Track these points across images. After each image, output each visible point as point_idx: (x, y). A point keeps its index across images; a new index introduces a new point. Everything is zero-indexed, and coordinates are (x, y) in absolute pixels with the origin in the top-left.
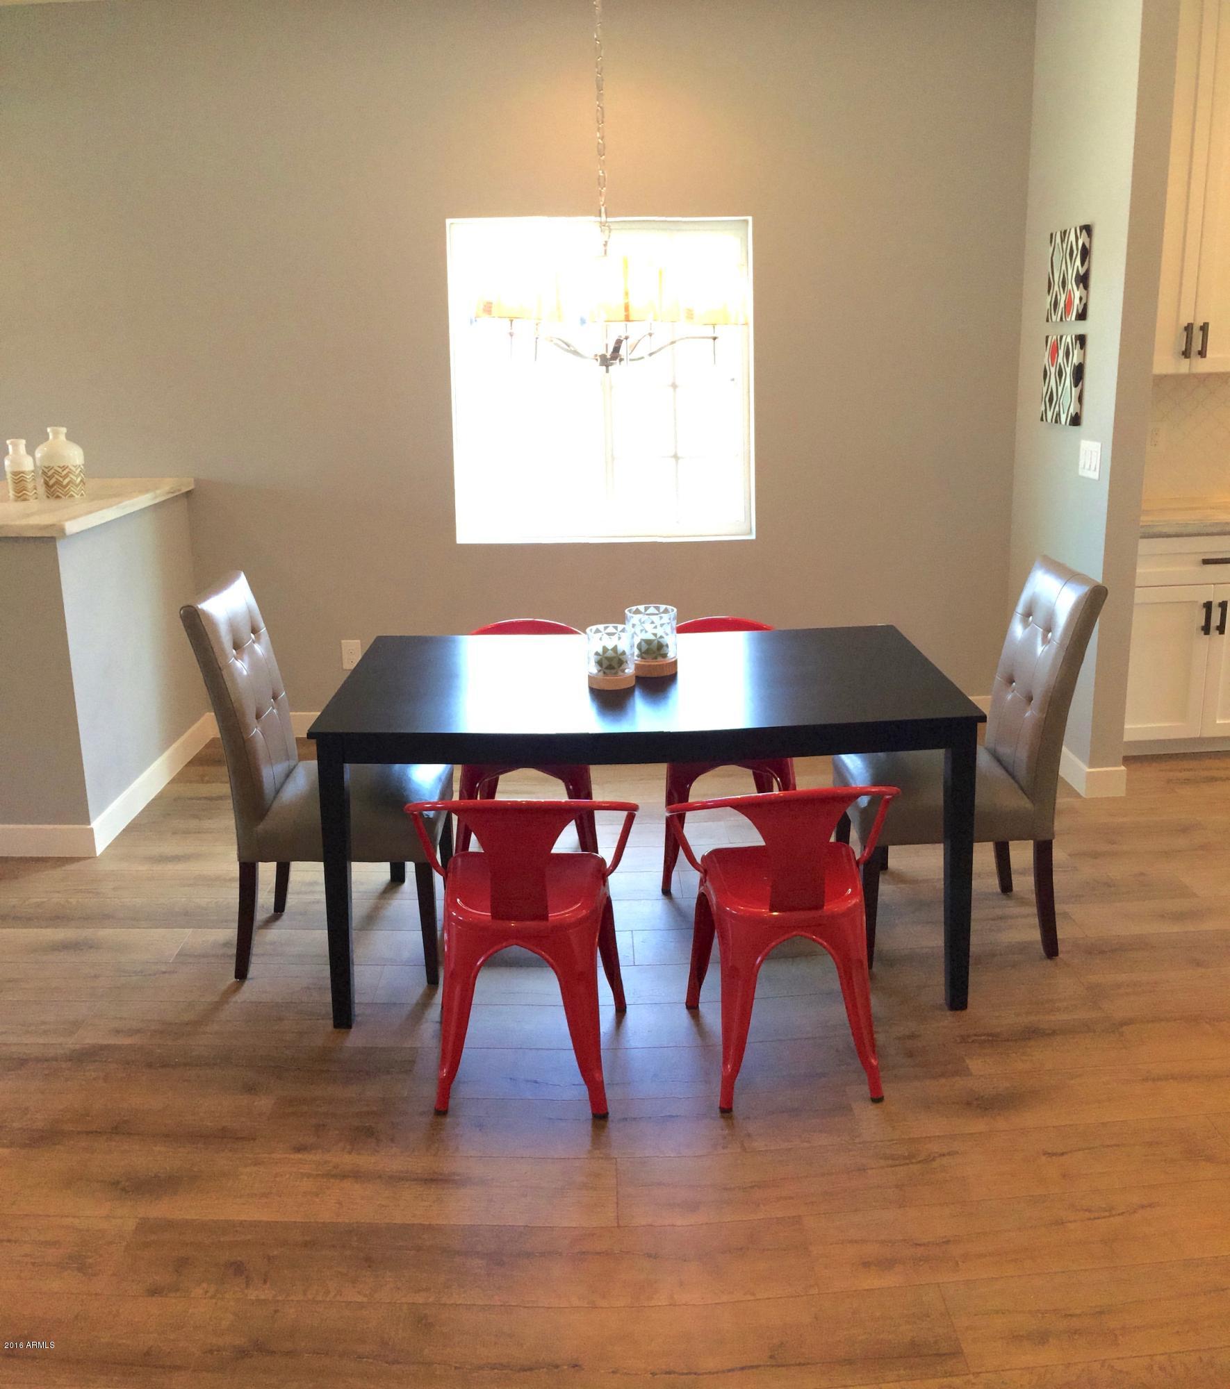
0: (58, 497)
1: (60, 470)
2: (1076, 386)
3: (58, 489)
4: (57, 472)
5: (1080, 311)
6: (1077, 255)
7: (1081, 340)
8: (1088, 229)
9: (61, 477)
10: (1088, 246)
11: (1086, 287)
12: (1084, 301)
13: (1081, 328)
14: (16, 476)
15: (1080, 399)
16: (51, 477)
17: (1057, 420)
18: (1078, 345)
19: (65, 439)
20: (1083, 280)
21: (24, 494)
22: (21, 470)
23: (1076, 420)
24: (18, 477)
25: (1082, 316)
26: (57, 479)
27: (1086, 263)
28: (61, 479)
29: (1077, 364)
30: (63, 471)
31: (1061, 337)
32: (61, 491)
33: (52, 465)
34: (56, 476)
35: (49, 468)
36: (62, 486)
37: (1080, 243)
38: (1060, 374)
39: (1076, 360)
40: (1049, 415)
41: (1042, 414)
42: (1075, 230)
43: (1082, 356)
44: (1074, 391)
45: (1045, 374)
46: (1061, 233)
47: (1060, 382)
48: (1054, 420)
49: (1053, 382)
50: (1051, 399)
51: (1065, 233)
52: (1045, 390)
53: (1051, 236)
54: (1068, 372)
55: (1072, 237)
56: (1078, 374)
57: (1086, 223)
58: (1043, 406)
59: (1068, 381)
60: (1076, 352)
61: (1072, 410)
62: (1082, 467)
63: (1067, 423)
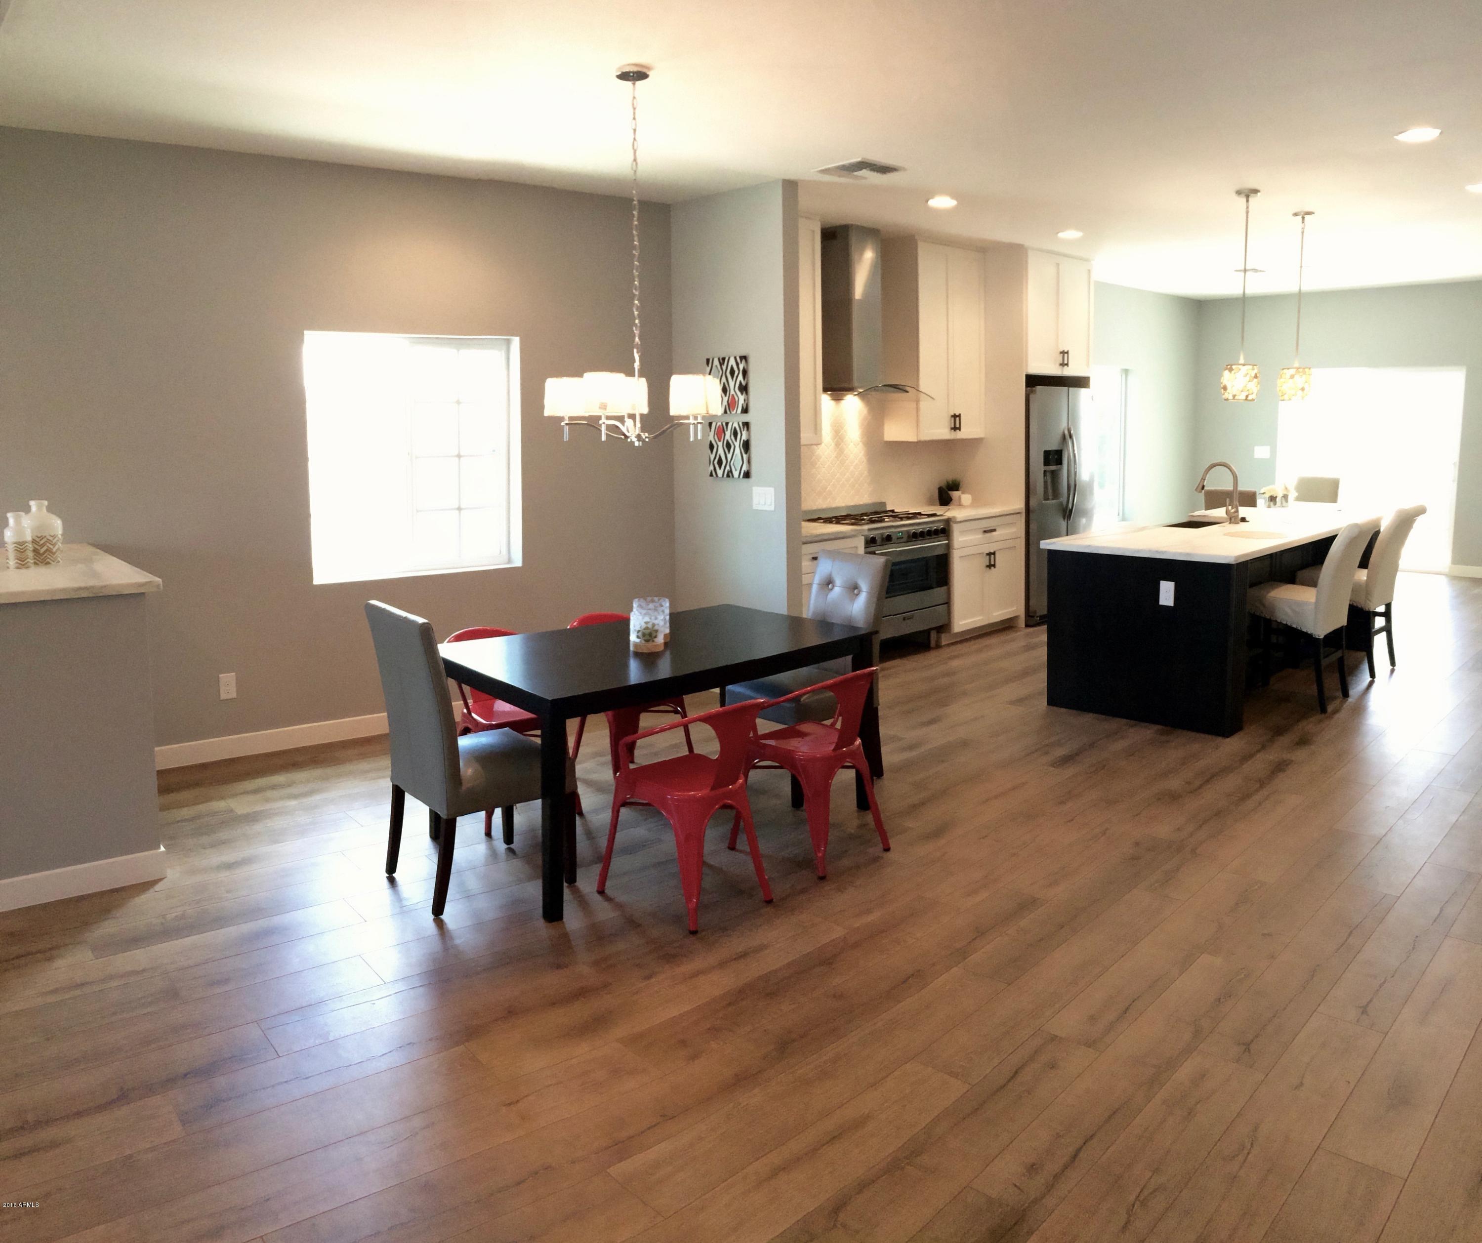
0: (48, 563)
1: (51, 538)
2: (746, 453)
3: (49, 556)
4: (48, 541)
5: (745, 407)
6: (738, 374)
7: (746, 425)
8: (744, 358)
9: (52, 545)
10: (745, 367)
11: (747, 393)
12: (746, 402)
13: (745, 418)
14: (21, 546)
15: (749, 462)
16: (42, 546)
17: (730, 474)
18: (745, 428)
19: (45, 511)
20: (744, 389)
21: (28, 562)
22: (24, 540)
23: (747, 475)
24: (23, 547)
25: (745, 410)
26: (48, 546)
27: (746, 379)
28: (51, 547)
29: (745, 440)
30: (40, 540)
31: (727, 424)
32: (52, 558)
33: (44, 535)
34: (48, 544)
35: (41, 538)
36: (52, 553)
37: (741, 367)
38: (728, 446)
39: (744, 438)
40: (720, 472)
41: (711, 473)
42: (735, 358)
43: (749, 435)
44: (745, 456)
45: (711, 447)
46: (719, 359)
47: (729, 451)
48: (725, 476)
49: (721, 451)
50: (720, 462)
51: (724, 359)
52: (712, 457)
53: (708, 360)
54: (737, 444)
55: (732, 362)
56: (746, 446)
57: (743, 354)
58: (712, 468)
59: (737, 451)
60: (744, 433)
61: (745, 468)
62: (756, 502)
63: (740, 476)
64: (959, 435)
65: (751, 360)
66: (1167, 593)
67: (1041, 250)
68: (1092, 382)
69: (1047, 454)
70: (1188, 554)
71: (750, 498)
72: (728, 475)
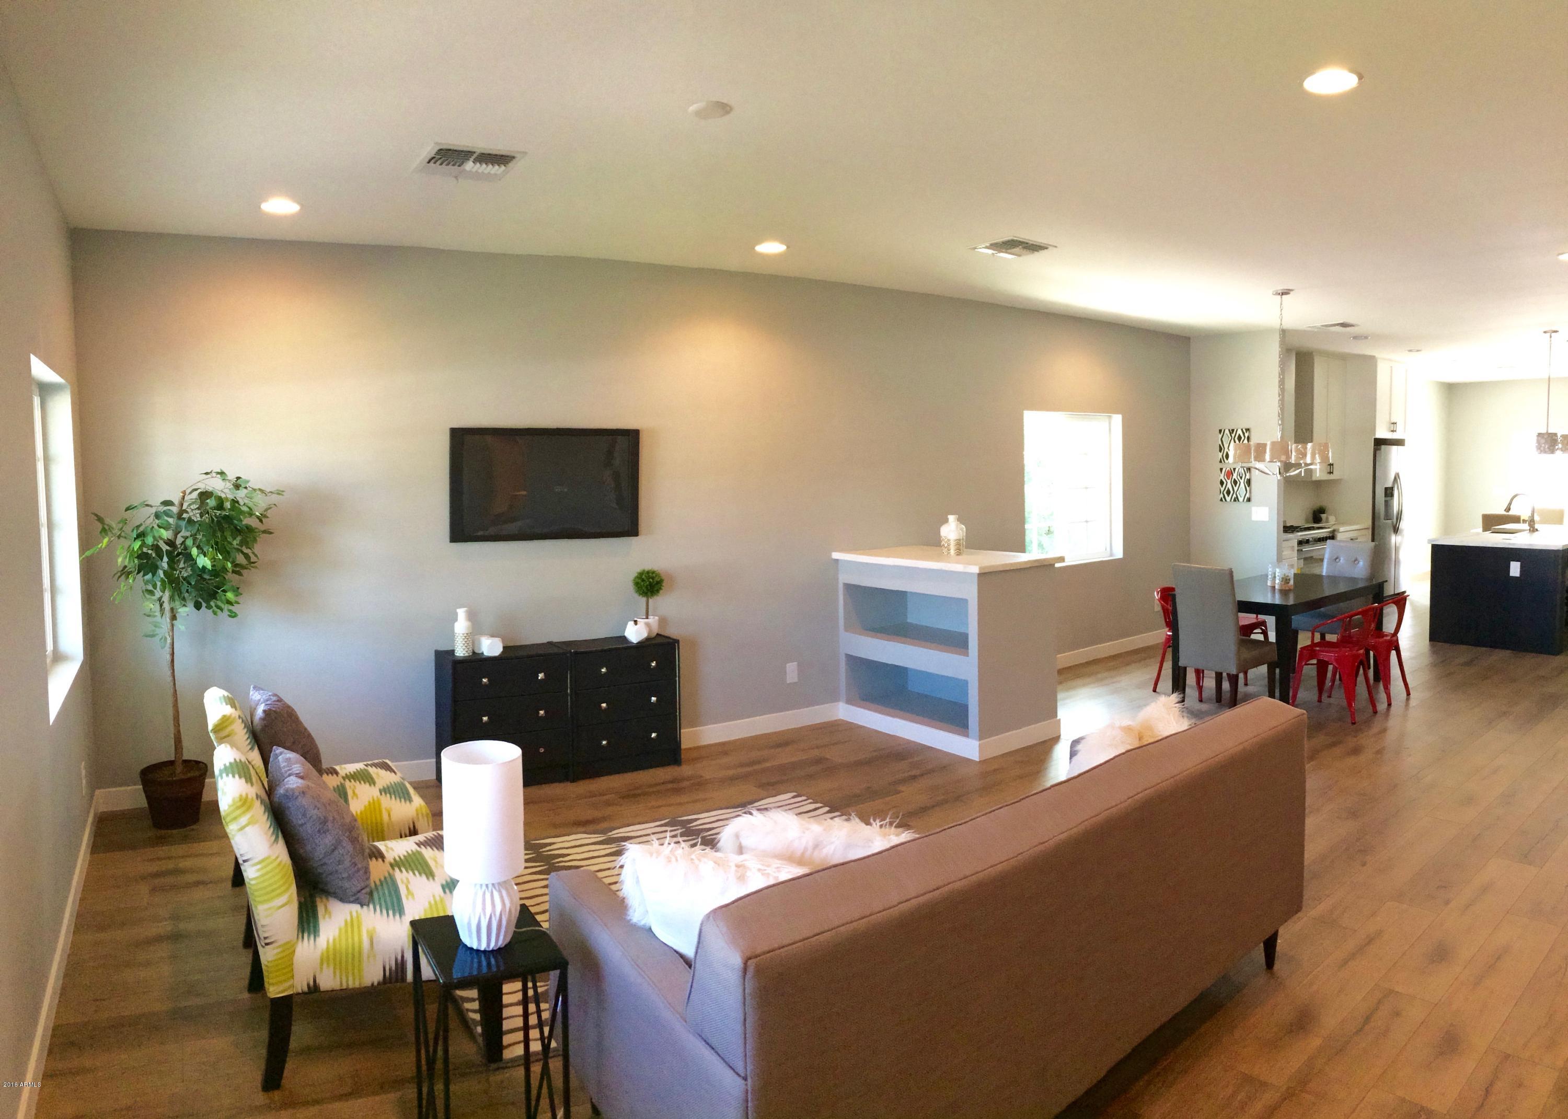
6: (1244, 439)
8: (1248, 430)
10: (1249, 435)
13: (1248, 465)
15: (1250, 492)
17: (1236, 499)
18: (1248, 472)
23: (1249, 500)
29: (1248, 479)
31: (1234, 469)
37: (1246, 435)
38: (1235, 482)
39: (1248, 477)
40: (1228, 499)
41: (1221, 499)
42: (1242, 430)
43: (1250, 475)
44: (1248, 488)
45: (1222, 483)
46: (1229, 430)
47: (1236, 486)
48: (1232, 500)
49: (1229, 486)
50: (1228, 492)
51: (1233, 430)
52: (1222, 489)
53: (1220, 431)
54: (1242, 481)
55: (1240, 432)
56: (1249, 482)
57: (1247, 427)
58: (1222, 496)
59: (1242, 485)
60: (1248, 475)
61: (1248, 495)
62: (1255, 517)
63: (1243, 501)
64: (1331, 477)
65: (1252, 431)
66: (1515, 569)
67: (1385, 359)
68: (1406, 443)
69: (1386, 489)
70: (1531, 545)
71: (1250, 514)
72: (1235, 500)
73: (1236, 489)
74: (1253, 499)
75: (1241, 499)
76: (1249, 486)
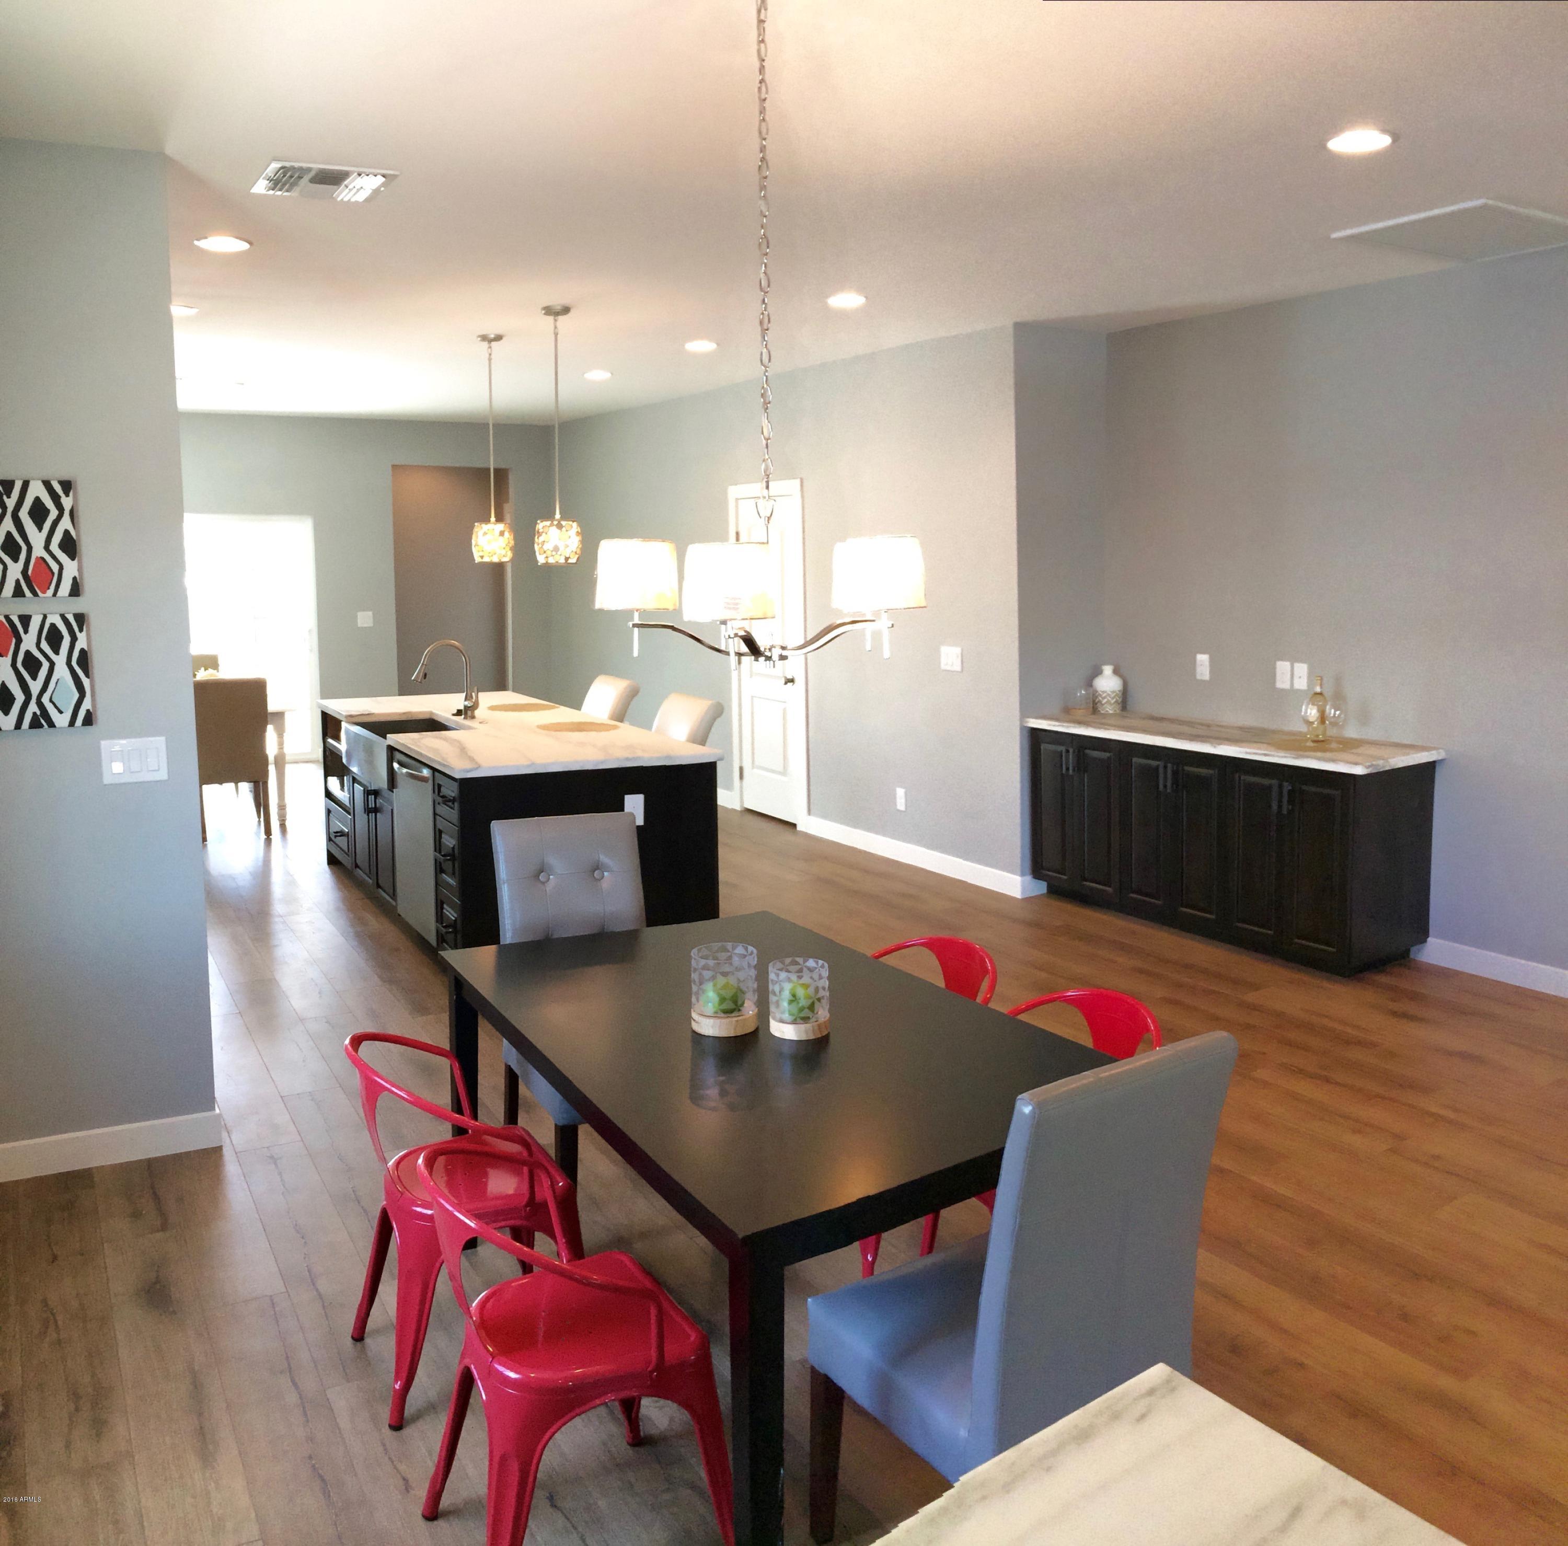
6: (60, 516)
8: (66, 485)
13: (79, 605)
15: (93, 692)
17: (42, 720)
20: (74, 546)
23: (89, 720)
25: (76, 590)
27: (76, 528)
29: (84, 649)
37: (67, 502)
38: (33, 664)
39: (82, 644)
42: (46, 484)
44: (86, 682)
47: (35, 675)
51: (11, 484)
54: (60, 658)
55: (38, 491)
57: (64, 478)
60: (82, 635)
61: (86, 706)
62: (115, 770)
63: (72, 723)
65: (81, 486)
71: (95, 763)
72: (35, 724)
73: (35, 687)
74: (101, 716)
75: (62, 720)
76: (87, 675)
